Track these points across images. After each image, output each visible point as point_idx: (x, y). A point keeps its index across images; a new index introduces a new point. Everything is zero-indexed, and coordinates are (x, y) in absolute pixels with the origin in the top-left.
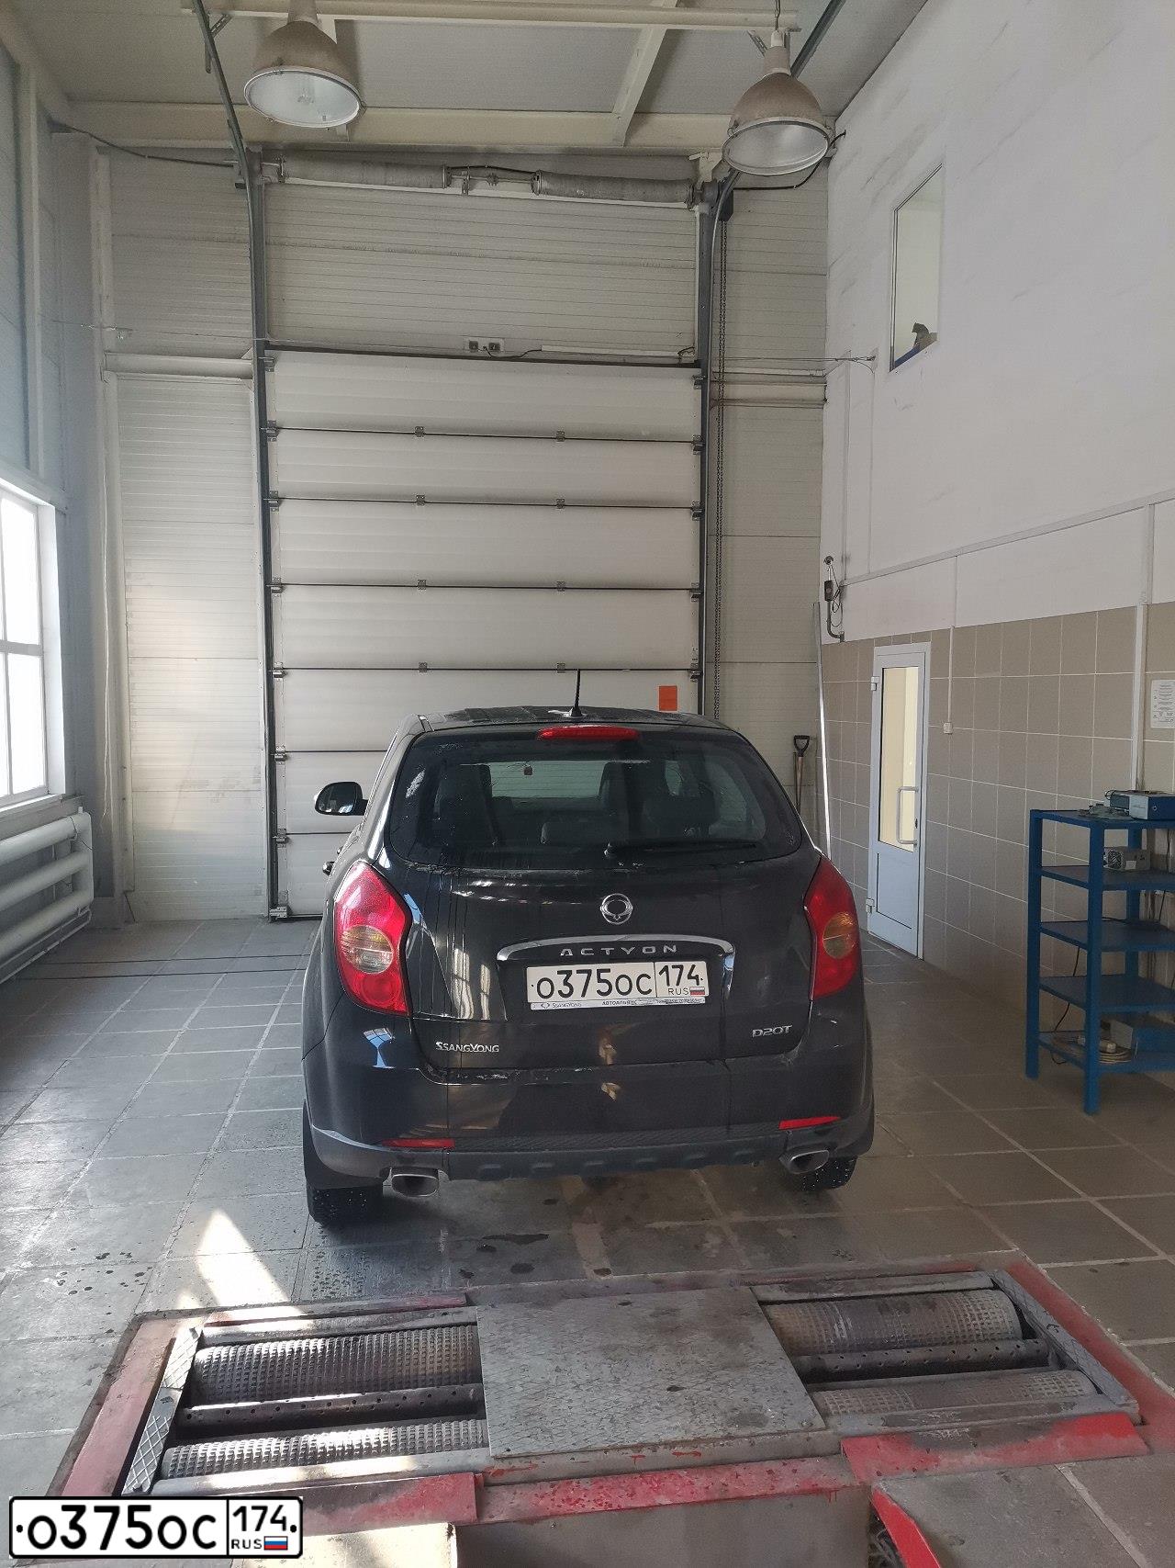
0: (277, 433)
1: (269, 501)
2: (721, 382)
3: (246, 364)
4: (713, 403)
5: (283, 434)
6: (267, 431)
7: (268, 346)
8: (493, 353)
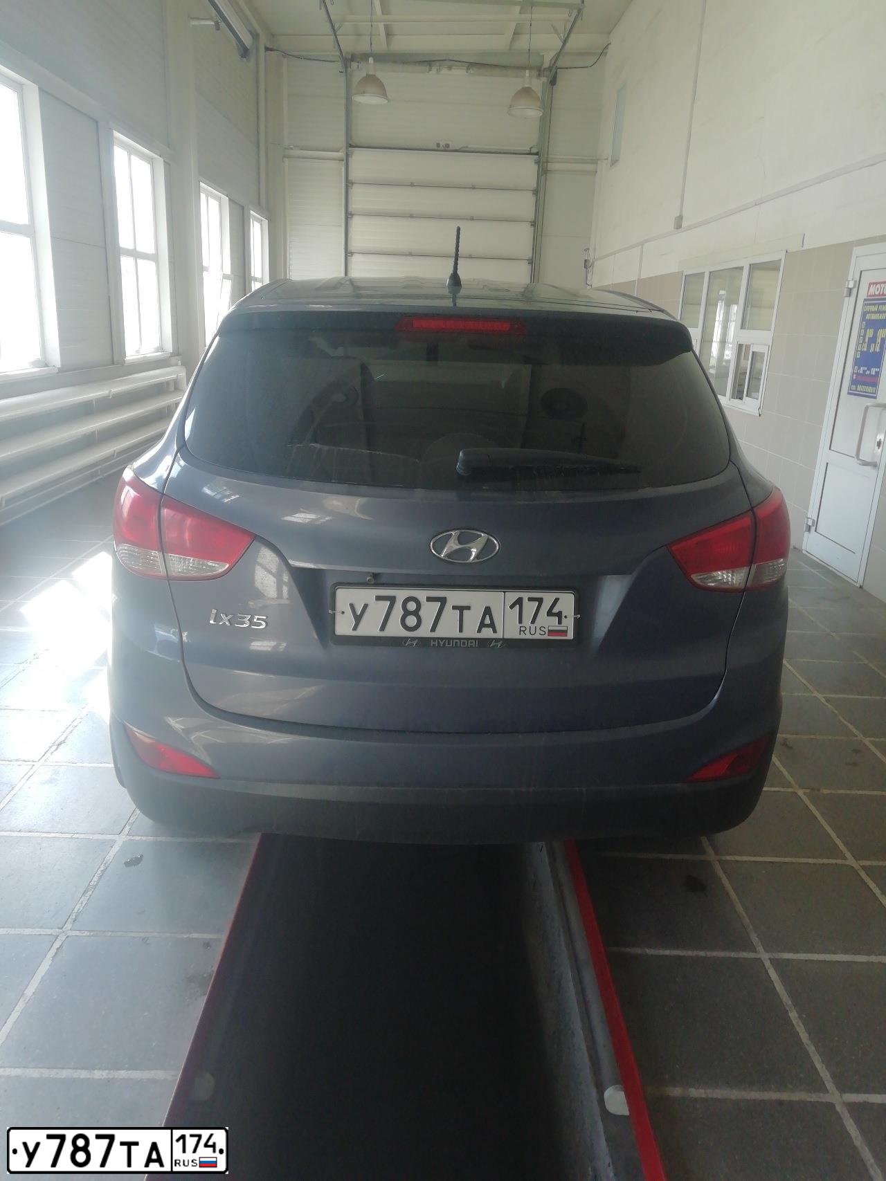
0: (352, 185)
1: (348, 215)
2: (547, 162)
3: (341, 154)
4: (543, 171)
5: (355, 185)
6: (349, 184)
7: (351, 146)
8: (447, 149)
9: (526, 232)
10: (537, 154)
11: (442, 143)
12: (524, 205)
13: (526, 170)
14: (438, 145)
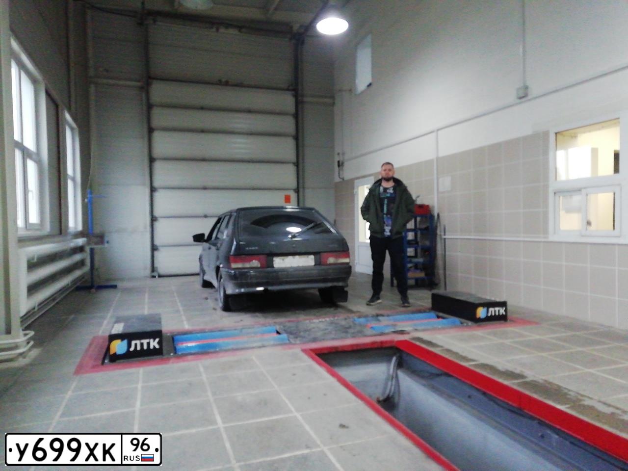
0: (152, 107)
1: (150, 130)
2: (301, 96)
3: (142, 84)
5: (154, 107)
6: (149, 106)
7: (149, 78)
8: (227, 84)
9: (290, 143)
10: (293, 90)
11: (224, 80)
12: (288, 125)
13: (287, 101)
14: (220, 81)
